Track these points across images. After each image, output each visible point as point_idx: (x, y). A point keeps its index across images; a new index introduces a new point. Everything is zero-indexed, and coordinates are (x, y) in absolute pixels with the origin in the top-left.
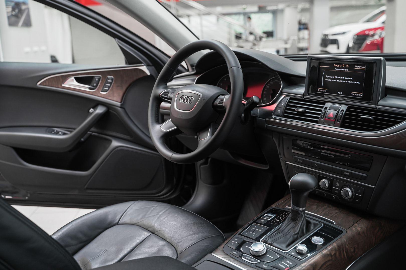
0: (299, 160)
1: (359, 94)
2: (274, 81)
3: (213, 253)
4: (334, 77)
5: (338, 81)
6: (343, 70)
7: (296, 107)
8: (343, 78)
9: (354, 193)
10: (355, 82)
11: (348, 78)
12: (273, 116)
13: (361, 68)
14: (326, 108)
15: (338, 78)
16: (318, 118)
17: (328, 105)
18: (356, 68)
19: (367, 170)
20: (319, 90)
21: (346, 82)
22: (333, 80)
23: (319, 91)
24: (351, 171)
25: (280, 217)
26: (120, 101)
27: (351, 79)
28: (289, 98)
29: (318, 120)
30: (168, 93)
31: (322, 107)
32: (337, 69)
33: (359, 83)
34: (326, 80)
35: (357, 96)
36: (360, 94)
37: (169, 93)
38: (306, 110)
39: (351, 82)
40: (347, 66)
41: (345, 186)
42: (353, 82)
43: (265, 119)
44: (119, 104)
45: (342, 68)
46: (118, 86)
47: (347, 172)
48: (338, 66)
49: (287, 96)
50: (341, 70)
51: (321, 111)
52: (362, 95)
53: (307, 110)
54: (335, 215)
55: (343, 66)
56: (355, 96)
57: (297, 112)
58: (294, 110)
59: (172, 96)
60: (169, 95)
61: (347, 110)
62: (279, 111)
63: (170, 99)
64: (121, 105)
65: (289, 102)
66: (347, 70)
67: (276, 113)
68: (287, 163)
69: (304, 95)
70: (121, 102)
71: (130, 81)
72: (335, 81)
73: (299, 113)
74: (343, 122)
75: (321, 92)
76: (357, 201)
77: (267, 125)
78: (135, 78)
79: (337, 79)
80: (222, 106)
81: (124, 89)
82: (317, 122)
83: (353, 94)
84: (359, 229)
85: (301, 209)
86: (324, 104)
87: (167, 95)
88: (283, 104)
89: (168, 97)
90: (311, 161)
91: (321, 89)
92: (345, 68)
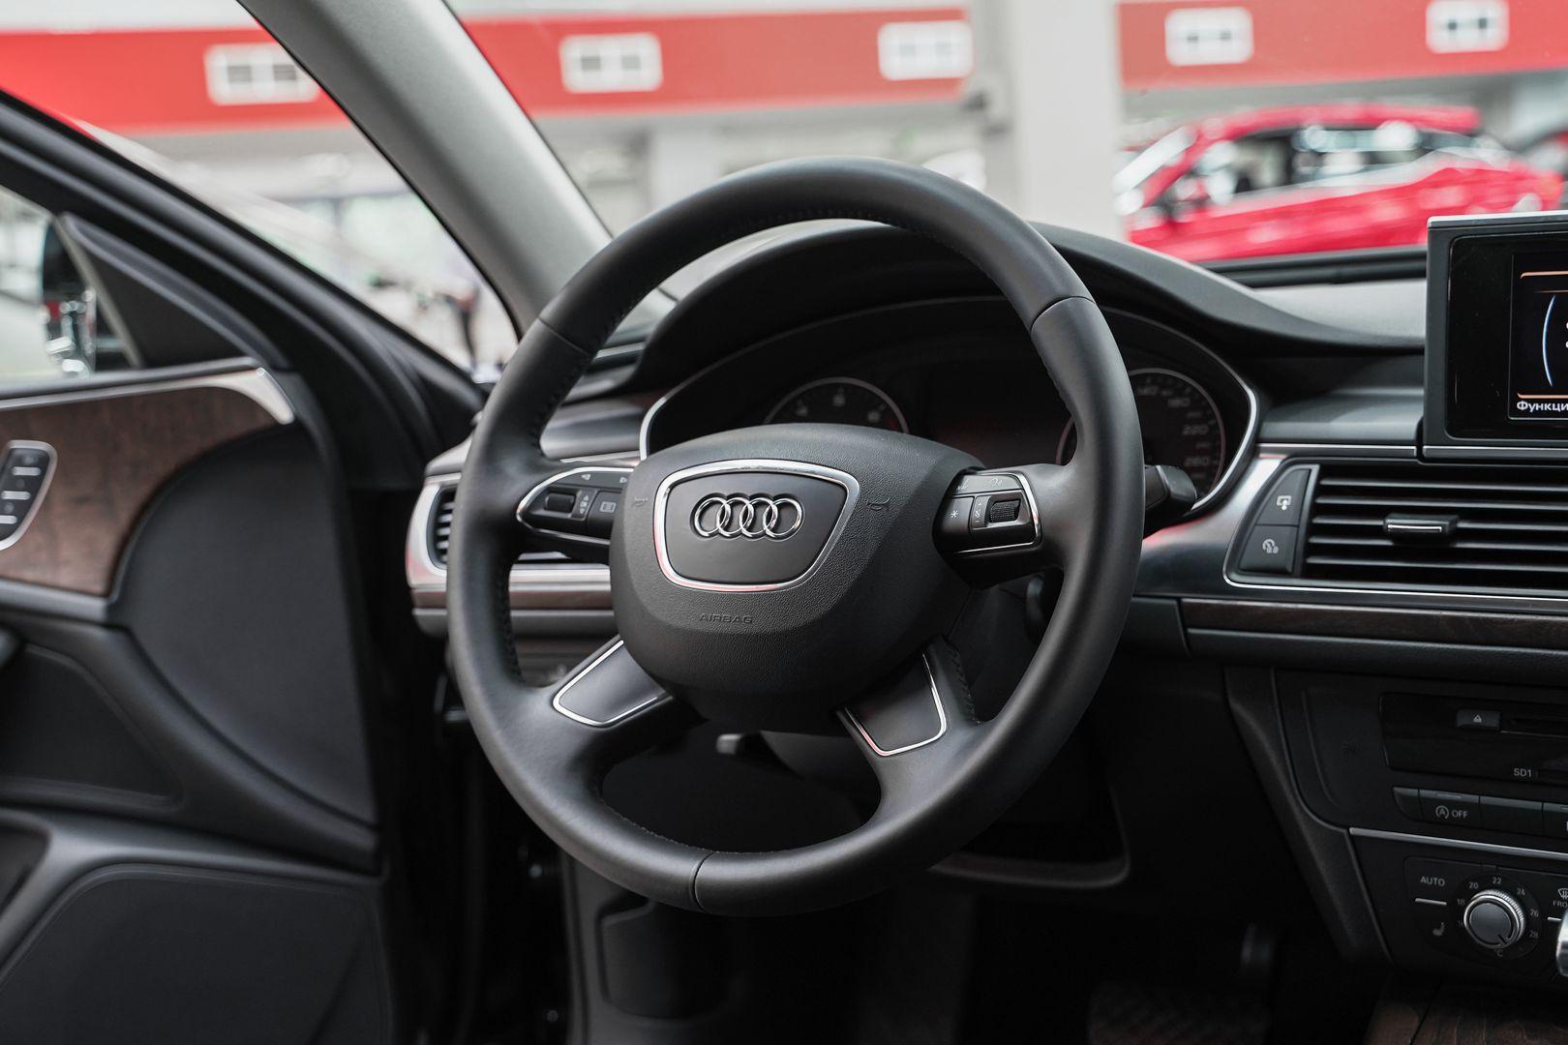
0: (1442, 811)
7: (1383, 512)
12: (1233, 580)
20: (1522, 406)
23: (1527, 412)
26: (99, 588)
28: (1315, 469)
30: (573, 493)
37: (579, 494)
38: (1456, 522)
43: (1172, 604)
44: (95, 607)
49: (1294, 459)
53: (1463, 525)
57: (1397, 536)
58: (1380, 532)
59: (607, 507)
60: (583, 505)
62: (1270, 546)
63: (603, 528)
64: (111, 609)
65: (1320, 490)
67: (1247, 560)
68: (1353, 838)
69: (1419, 441)
70: (106, 595)
71: (162, 468)
73: (1408, 541)
75: (1540, 413)
77: (1192, 631)
78: (195, 445)
80: (1020, 535)
81: (124, 516)
87: (569, 508)
88: (1285, 502)
89: (581, 516)
90: (1537, 805)
91: (1540, 401)
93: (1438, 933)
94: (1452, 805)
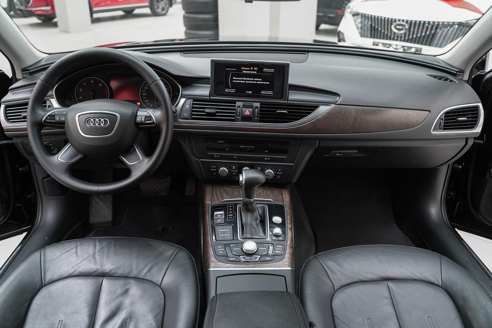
0: (215, 156)
1: (269, 92)
4: (242, 79)
5: (246, 82)
6: (252, 72)
7: (205, 108)
8: (252, 79)
9: (275, 172)
10: (264, 83)
11: (257, 79)
12: (180, 120)
13: (269, 70)
14: (238, 106)
15: (247, 79)
16: (234, 116)
17: (238, 104)
18: (265, 70)
19: (285, 152)
21: (256, 82)
22: (241, 82)
23: (227, 92)
24: (272, 156)
25: (229, 212)
27: (260, 80)
28: (192, 100)
29: (234, 118)
30: (54, 116)
31: (235, 106)
32: (245, 72)
33: (268, 83)
34: (234, 81)
35: (267, 94)
36: (270, 92)
39: (260, 83)
40: (256, 69)
41: (266, 169)
42: (262, 83)
45: (250, 70)
47: (267, 158)
48: (246, 69)
49: (188, 99)
50: (249, 72)
51: (234, 110)
52: (272, 93)
53: (217, 111)
55: (252, 68)
56: (265, 94)
59: (63, 119)
61: (261, 107)
62: (186, 115)
65: (193, 104)
66: (256, 72)
67: (182, 117)
68: (201, 161)
69: (210, 96)
72: (244, 82)
73: (209, 114)
74: (260, 118)
75: (229, 92)
76: (278, 177)
79: (245, 80)
82: (233, 120)
83: (263, 93)
84: (287, 198)
86: (235, 103)
87: (54, 119)
88: (187, 106)
89: (57, 121)
90: (230, 154)
91: (229, 90)
92: (253, 70)
93: (214, 174)
94: (217, 155)
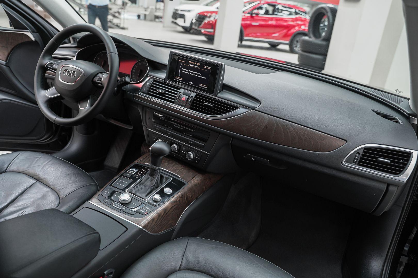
0: (157, 128)
1: (204, 86)
2: (142, 63)
3: (90, 201)
4: (188, 70)
5: (191, 74)
6: (196, 66)
7: (158, 88)
8: (195, 72)
9: (195, 156)
10: (203, 77)
11: (198, 73)
12: (140, 93)
13: (208, 68)
14: (180, 93)
15: (191, 71)
16: (174, 99)
17: (182, 90)
18: (204, 67)
19: (204, 141)
20: (176, 78)
21: (197, 76)
22: (187, 73)
24: (194, 141)
25: (141, 172)
26: (5, 60)
27: (200, 74)
28: (153, 80)
29: (174, 101)
30: (53, 64)
31: (178, 92)
32: (191, 65)
33: (205, 78)
34: (182, 71)
35: (203, 88)
36: (206, 86)
38: (165, 92)
39: (200, 76)
40: (199, 64)
41: (189, 151)
42: (201, 77)
43: (133, 94)
44: (4, 63)
46: (3, 47)
47: (191, 141)
48: (192, 63)
49: (151, 78)
50: (194, 66)
51: (176, 94)
52: (207, 88)
53: (166, 92)
54: (180, 171)
55: (196, 63)
56: (202, 87)
57: (159, 92)
58: (156, 90)
59: (57, 67)
60: (54, 66)
61: (195, 97)
62: (145, 90)
63: (55, 70)
64: (6, 63)
65: (153, 83)
66: (198, 67)
67: (142, 91)
68: (148, 130)
69: (164, 80)
70: (6, 61)
71: (15, 44)
72: (189, 73)
73: (160, 94)
74: (192, 105)
75: (178, 80)
76: (196, 161)
77: (134, 99)
78: (20, 42)
79: (190, 72)
80: (101, 83)
81: (9, 50)
82: (173, 102)
83: (201, 86)
84: (196, 181)
85: (157, 167)
86: (179, 89)
87: (52, 66)
88: (148, 84)
89: (53, 68)
90: (166, 130)
91: (178, 78)
92: (197, 65)
